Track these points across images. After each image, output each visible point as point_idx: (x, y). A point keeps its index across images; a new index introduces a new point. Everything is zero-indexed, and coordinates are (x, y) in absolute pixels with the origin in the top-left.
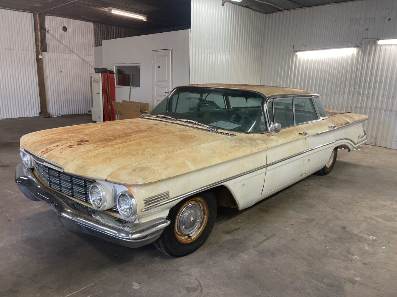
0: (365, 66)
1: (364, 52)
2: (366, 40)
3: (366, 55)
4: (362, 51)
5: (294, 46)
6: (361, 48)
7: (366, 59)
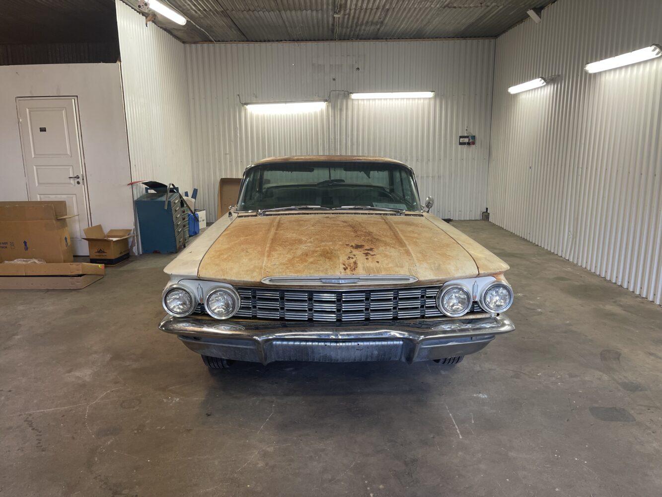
0: (337, 124)
1: (334, 107)
2: (334, 92)
3: (337, 111)
4: (331, 106)
5: (239, 95)
6: (330, 102)
7: (337, 116)
